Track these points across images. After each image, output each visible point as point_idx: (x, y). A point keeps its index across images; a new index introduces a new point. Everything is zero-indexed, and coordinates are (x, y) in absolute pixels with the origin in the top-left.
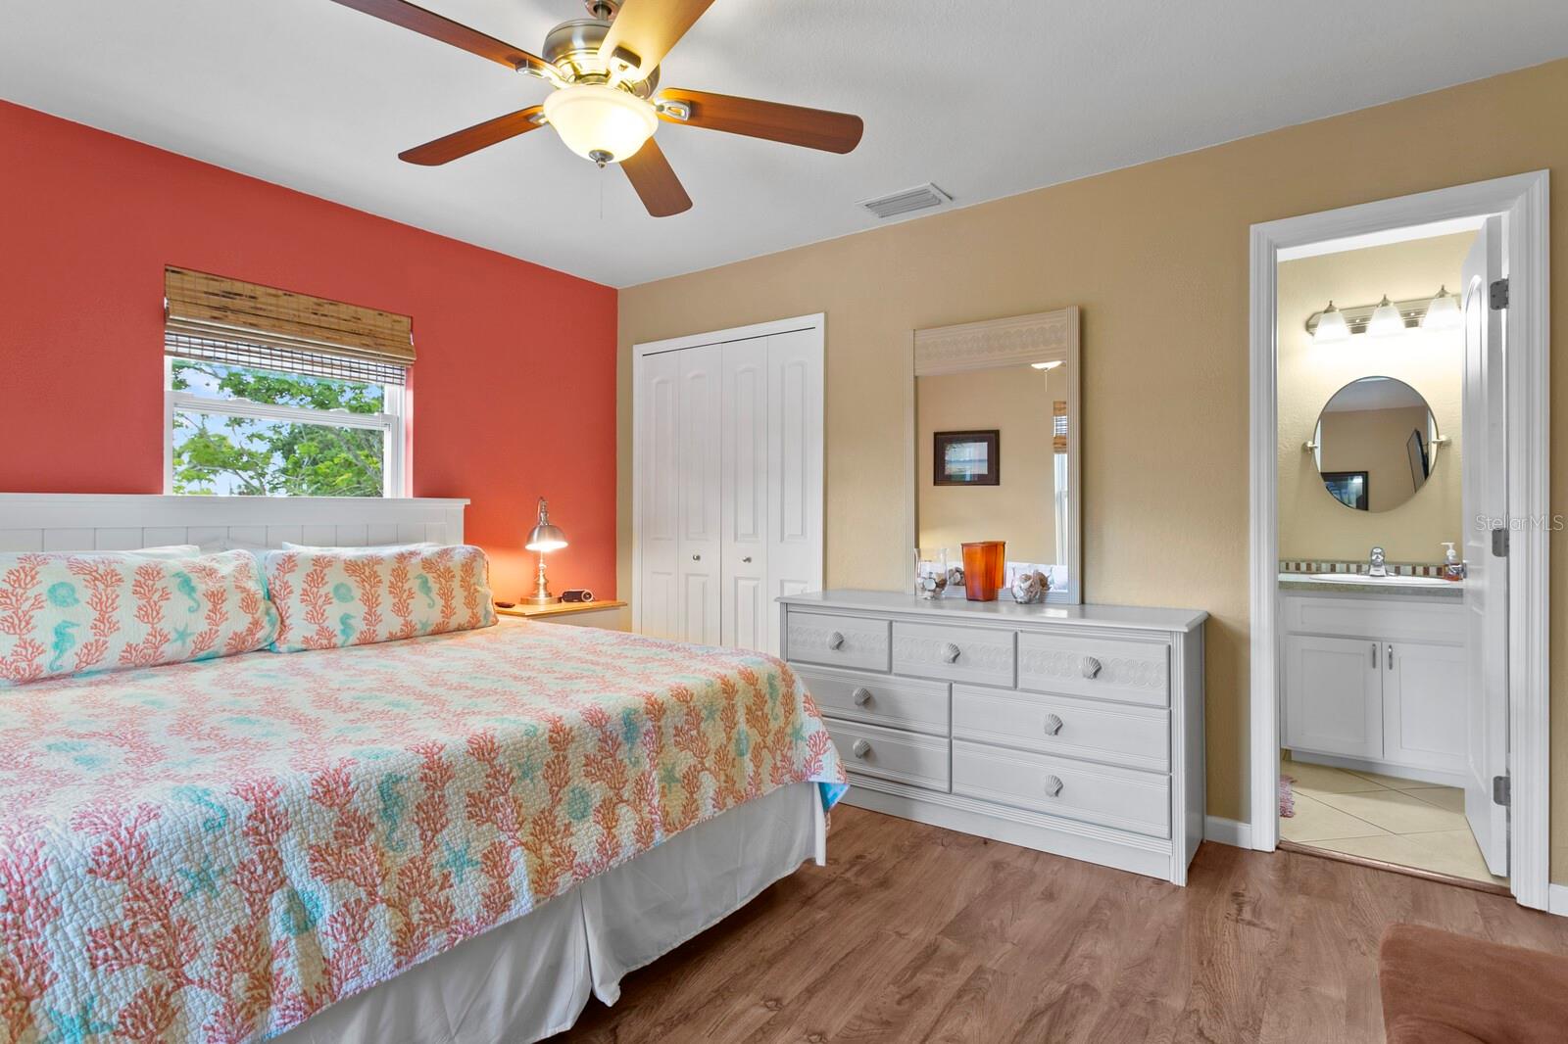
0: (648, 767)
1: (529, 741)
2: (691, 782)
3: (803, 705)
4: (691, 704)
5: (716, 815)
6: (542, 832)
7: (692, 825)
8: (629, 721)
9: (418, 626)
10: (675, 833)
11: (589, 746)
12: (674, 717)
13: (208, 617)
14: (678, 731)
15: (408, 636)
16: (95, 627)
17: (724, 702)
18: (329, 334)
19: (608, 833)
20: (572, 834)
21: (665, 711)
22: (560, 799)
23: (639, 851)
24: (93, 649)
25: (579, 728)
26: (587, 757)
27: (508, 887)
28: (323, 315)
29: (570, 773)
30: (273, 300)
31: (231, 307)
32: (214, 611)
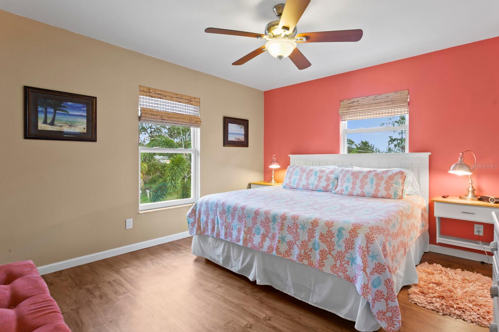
0: (277, 232)
1: (250, 211)
2: (290, 245)
3: (358, 248)
4: (296, 221)
5: (297, 261)
6: (249, 231)
7: (287, 258)
8: (274, 218)
9: (366, 193)
10: (280, 256)
11: (263, 218)
12: (289, 222)
13: (318, 181)
14: (289, 228)
15: (363, 196)
16: (298, 180)
17: (310, 227)
18: (376, 105)
19: (262, 242)
20: (254, 236)
21: (286, 219)
22: (254, 227)
23: (268, 252)
24: (298, 184)
25: (262, 213)
26: (261, 220)
27: (240, 238)
28: (376, 100)
29: (257, 222)
30: (363, 100)
31: (352, 106)
32: (319, 180)
